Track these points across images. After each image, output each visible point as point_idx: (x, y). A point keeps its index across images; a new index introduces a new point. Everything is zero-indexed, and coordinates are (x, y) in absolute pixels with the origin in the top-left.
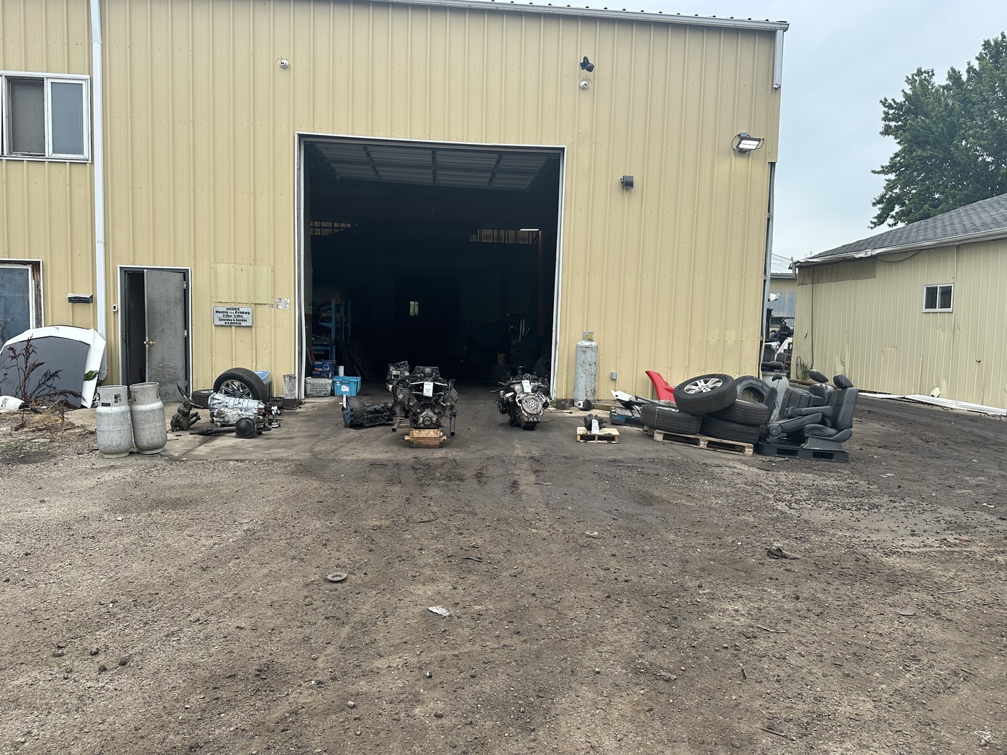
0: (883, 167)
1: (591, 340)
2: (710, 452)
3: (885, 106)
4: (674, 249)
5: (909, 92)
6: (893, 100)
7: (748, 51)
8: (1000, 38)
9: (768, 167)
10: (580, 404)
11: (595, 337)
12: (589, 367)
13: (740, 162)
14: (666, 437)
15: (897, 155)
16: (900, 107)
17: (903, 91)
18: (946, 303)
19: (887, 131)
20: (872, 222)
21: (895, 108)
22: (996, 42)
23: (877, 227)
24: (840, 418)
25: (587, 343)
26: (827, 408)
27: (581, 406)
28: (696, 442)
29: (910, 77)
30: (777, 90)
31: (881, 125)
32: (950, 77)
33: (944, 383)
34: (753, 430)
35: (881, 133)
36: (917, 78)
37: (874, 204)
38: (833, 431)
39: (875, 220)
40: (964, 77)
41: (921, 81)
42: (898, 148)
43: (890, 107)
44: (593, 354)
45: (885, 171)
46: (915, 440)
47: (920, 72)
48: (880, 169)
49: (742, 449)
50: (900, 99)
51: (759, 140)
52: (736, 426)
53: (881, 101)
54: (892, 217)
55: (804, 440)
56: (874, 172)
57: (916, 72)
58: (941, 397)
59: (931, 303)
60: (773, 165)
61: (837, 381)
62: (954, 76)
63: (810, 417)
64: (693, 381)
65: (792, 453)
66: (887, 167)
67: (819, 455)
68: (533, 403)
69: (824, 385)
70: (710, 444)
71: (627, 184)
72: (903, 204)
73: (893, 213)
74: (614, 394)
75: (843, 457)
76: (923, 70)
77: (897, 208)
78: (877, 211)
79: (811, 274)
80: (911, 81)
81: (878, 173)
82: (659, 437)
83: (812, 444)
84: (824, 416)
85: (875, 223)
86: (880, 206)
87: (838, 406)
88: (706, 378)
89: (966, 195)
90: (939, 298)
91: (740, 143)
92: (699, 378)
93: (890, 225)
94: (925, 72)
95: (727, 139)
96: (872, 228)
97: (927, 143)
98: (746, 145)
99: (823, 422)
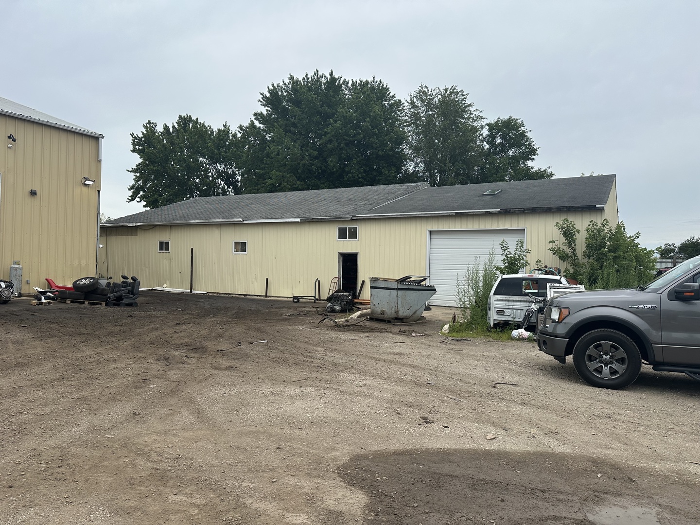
0: (132, 169)
1: (19, 265)
2: (89, 306)
3: (133, 137)
4: (56, 224)
5: (145, 132)
6: (137, 135)
7: (87, 144)
8: (186, 116)
9: (97, 192)
10: (16, 295)
11: (21, 263)
12: (18, 277)
13: (85, 189)
14: (71, 302)
15: (140, 164)
16: (140, 139)
17: (142, 132)
18: (167, 249)
19: (134, 151)
20: (128, 199)
21: (138, 140)
22: (184, 117)
23: (131, 202)
24: (134, 292)
25: (17, 266)
26: (129, 288)
27: (17, 295)
28: (84, 303)
29: (145, 125)
30: (100, 161)
31: (131, 147)
32: (164, 129)
33: (168, 282)
34: (104, 297)
35: (131, 151)
36: (148, 126)
37: (129, 189)
38: (132, 296)
39: (130, 198)
40: (171, 130)
41: (150, 127)
42: (141, 160)
43: (135, 138)
44: (21, 271)
45: (133, 171)
46: (158, 301)
47: (149, 123)
48: (131, 170)
49: (101, 304)
50: (140, 135)
51: (94, 181)
52: (98, 296)
53: (131, 134)
54: (139, 197)
55: (122, 300)
56: (128, 171)
57: (148, 122)
58: (166, 288)
59: (161, 249)
60: (99, 191)
61: (132, 278)
62: (166, 128)
63: (124, 291)
64: (80, 280)
65: (119, 305)
66: (135, 169)
67: (128, 305)
68: (6, 292)
69: (127, 280)
70: (89, 303)
71: (33, 193)
72: (144, 191)
73: (139, 196)
74: (35, 289)
75: (136, 304)
76: (151, 122)
77: (141, 193)
78: (130, 193)
79: (105, 232)
80: (146, 127)
81: (131, 172)
82: (68, 302)
83: (125, 301)
84: (129, 291)
85: (130, 199)
86: (132, 191)
87: (133, 287)
88: (85, 279)
89: (174, 192)
90: (164, 246)
91: (85, 181)
92: (82, 279)
93: (138, 202)
94: (152, 123)
95: (79, 178)
96: (128, 202)
97: (155, 162)
98: (87, 182)
99: (128, 293)
